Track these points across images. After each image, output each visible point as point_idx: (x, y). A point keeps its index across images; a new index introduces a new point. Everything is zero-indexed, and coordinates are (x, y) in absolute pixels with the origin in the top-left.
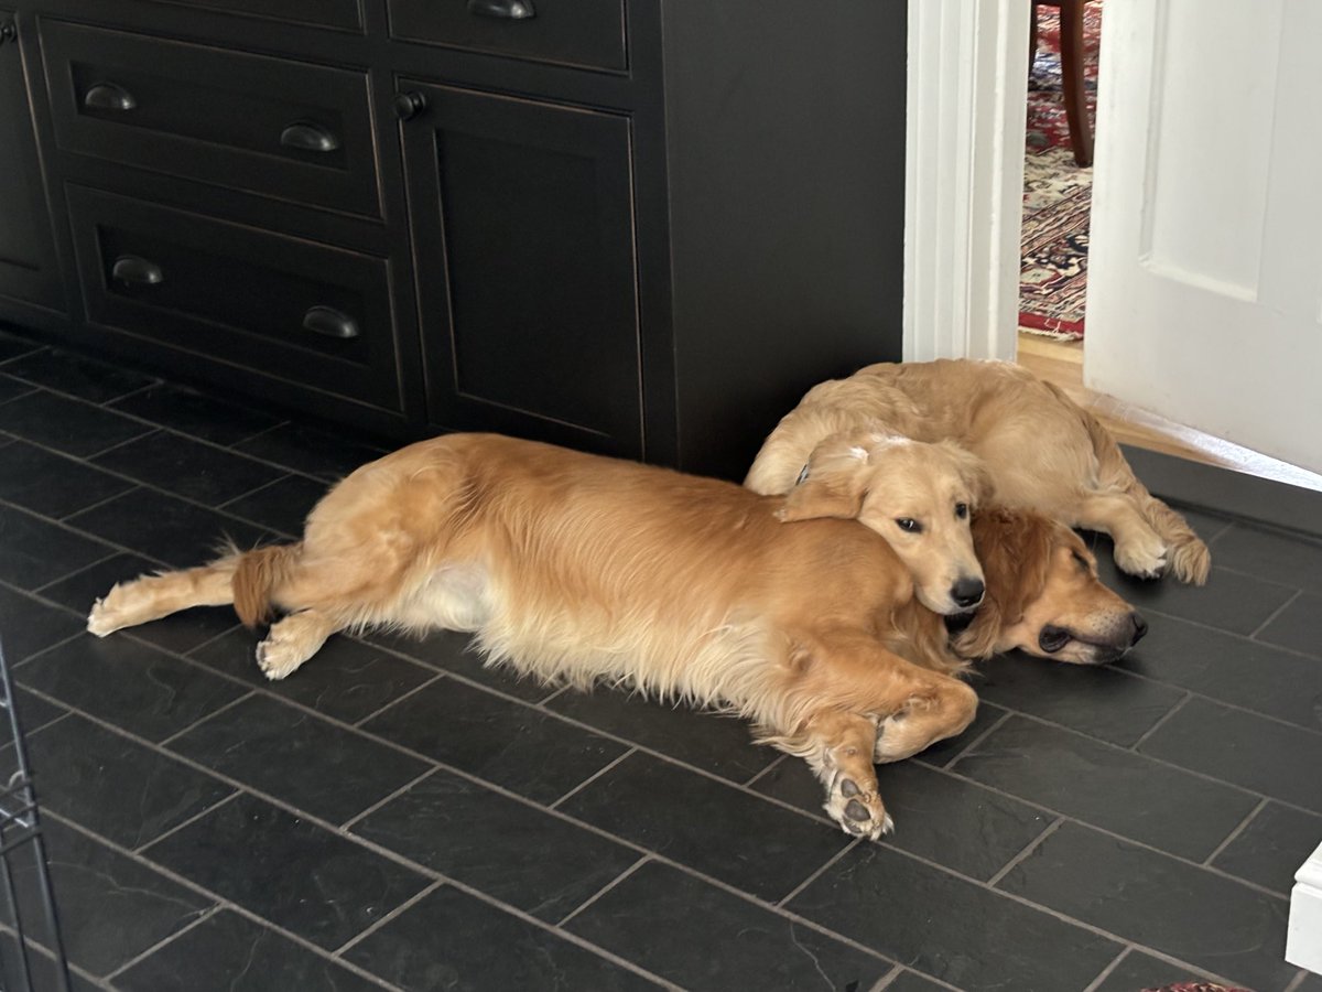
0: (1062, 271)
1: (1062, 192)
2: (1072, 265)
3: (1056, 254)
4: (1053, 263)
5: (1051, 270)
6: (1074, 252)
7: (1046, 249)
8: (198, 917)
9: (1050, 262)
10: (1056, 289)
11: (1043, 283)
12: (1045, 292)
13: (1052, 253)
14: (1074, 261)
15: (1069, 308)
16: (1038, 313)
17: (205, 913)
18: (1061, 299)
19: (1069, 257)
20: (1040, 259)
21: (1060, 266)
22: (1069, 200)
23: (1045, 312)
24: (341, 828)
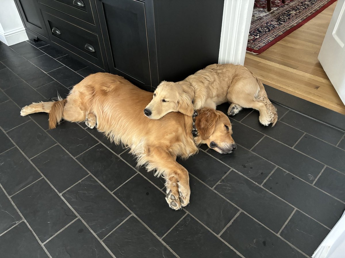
0: (255, 37)
1: (257, 18)
2: (258, 36)
3: (255, 33)
4: (254, 35)
5: (253, 36)
6: (258, 32)
7: (253, 31)
8: (16, 223)
9: (253, 34)
10: (254, 41)
11: (251, 40)
12: (252, 42)
13: (254, 32)
14: (258, 34)
15: (256, 46)
16: (250, 47)
17: (18, 222)
18: (255, 44)
19: (257, 33)
20: (251, 33)
21: (255, 36)
22: (258, 19)
23: (251, 47)
24: (61, 194)
